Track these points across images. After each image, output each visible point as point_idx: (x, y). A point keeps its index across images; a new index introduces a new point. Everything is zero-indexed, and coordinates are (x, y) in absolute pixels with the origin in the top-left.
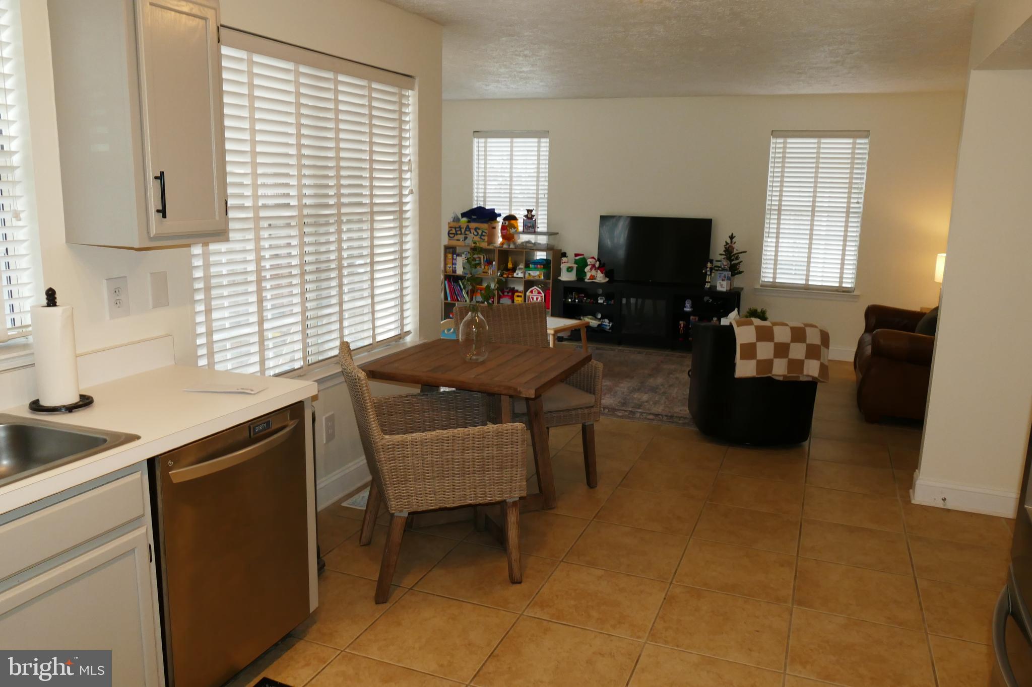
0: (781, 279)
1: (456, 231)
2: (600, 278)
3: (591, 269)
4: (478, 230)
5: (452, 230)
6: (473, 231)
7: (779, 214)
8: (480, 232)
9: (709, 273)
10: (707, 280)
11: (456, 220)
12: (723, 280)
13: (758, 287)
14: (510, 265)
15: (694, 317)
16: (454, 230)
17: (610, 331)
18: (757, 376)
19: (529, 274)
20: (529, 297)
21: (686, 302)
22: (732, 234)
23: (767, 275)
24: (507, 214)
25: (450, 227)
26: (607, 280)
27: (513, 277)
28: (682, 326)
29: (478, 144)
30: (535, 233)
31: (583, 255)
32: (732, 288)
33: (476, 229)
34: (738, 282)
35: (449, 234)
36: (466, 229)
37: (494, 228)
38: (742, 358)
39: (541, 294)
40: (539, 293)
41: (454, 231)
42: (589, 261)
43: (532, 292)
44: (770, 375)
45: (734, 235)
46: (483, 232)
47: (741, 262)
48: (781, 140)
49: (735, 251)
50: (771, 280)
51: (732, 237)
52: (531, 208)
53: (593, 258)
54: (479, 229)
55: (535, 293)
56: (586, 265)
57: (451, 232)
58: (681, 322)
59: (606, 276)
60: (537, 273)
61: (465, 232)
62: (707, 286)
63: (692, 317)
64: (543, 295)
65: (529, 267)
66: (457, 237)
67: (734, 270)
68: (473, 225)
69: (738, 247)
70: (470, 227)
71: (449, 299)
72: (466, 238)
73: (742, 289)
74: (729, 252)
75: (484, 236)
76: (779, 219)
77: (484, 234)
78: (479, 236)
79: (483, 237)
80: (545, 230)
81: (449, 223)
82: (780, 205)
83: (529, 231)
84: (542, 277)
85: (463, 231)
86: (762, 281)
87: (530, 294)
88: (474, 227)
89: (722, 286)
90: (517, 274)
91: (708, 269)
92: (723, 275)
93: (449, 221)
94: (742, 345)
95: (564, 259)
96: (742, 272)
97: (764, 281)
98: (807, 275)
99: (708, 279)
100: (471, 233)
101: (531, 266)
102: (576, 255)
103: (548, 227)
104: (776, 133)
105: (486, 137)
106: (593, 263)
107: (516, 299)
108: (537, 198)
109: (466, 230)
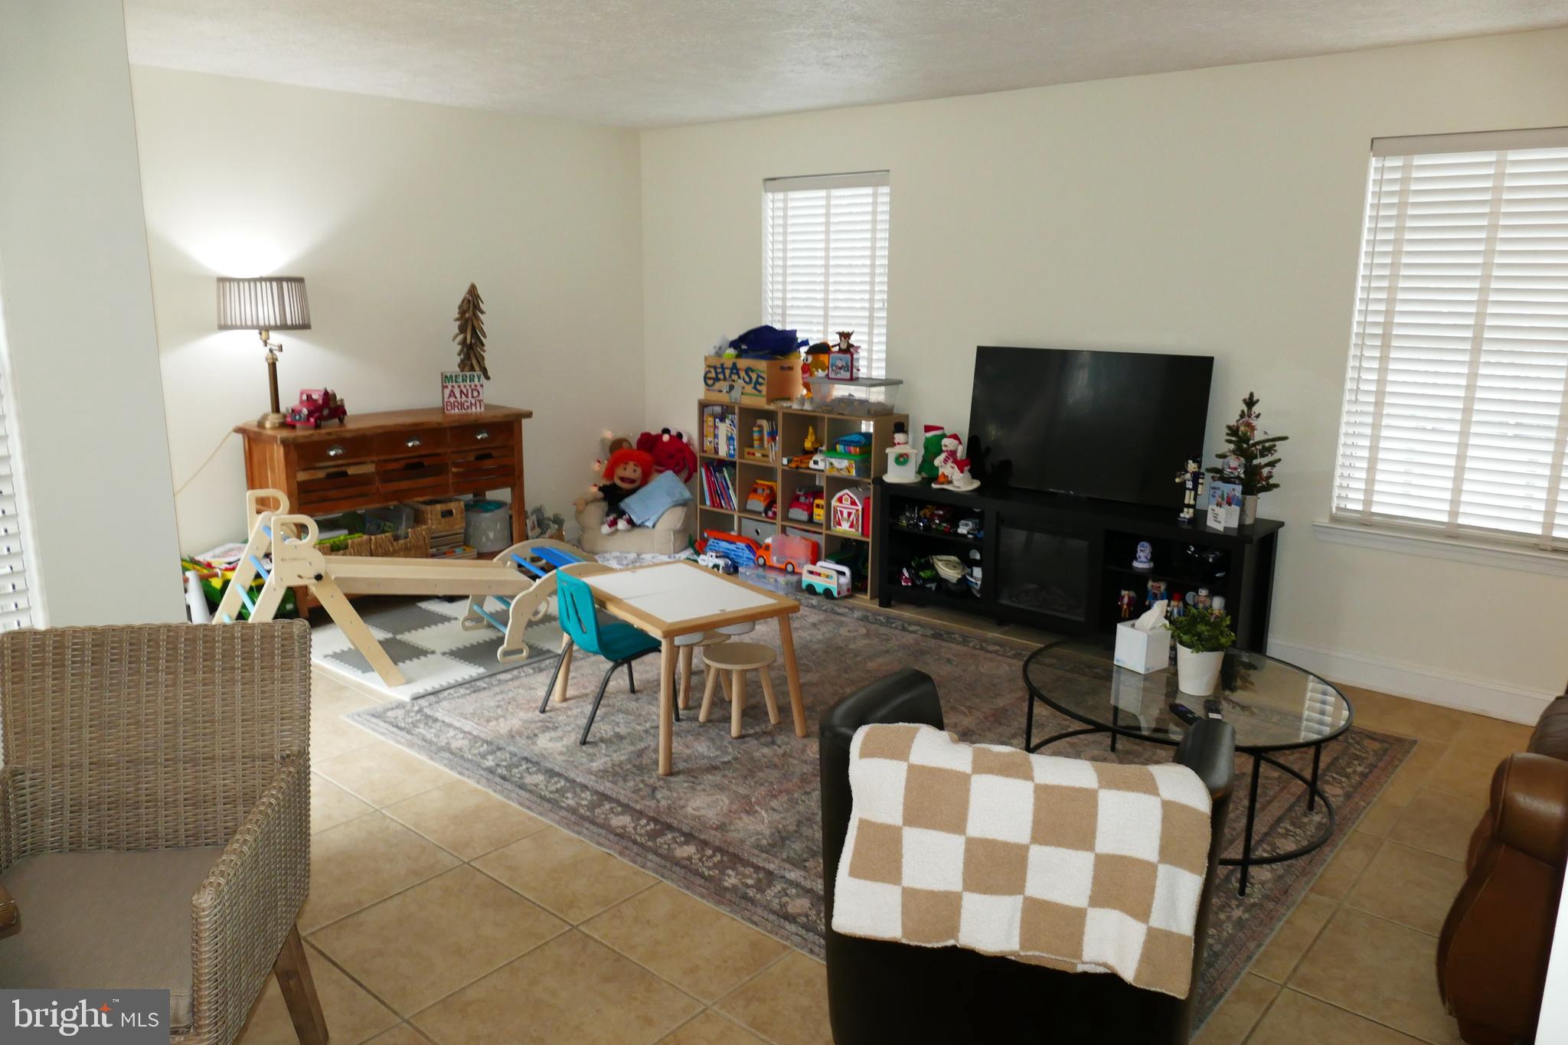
0: (1386, 505)
1: (717, 373)
3: (946, 461)
4: (750, 373)
5: (710, 372)
6: (743, 374)
7: (1386, 347)
8: (754, 376)
9: (1189, 485)
10: (1186, 502)
11: (719, 353)
12: (1219, 505)
13: (1324, 521)
14: (808, 445)
15: (1156, 584)
16: (713, 371)
17: (978, 596)
18: (904, 941)
19: (831, 464)
20: (836, 511)
21: (1139, 549)
22: (1252, 395)
23: (1348, 493)
24: (818, 342)
25: (709, 366)
27: (809, 468)
28: (1126, 600)
29: (772, 202)
30: (853, 380)
32: (1249, 521)
33: (748, 370)
34: (1265, 507)
35: (706, 378)
36: (732, 369)
37: (791, 368)
38: (854, 873)
39: (856, 505)
40: (853, 503)
41: (713, 375)
42: (948, 443)
43: (840, 500)
44: (950, 943)
45: (1255, 399)
46: (759, 376)
47: (1279, 460)
48: (1398, 162)
49: (1258, 436)
50: (1359, 507)
51: (1250, 402)
52: (846, 330)
53: (955, 437)
54: (752, 371)
55: (847, 503)
56: (941, 451)
57: (709, 375)
58: (1124, 593)
60: (845, 463)
61: (730, 376)
62: (1187, 514)
63: (1150, 584)
64: (860, 507)
65: (836, 450)
66: (718, 385)
67: (1254, 482)
68: (743, 363)
69: (1263, 429)
70: (739, 366)
71: (708, 503)
72: (732, 388)
73: (1282, 524)
74: (1240, 438)
75: (761, 384)
76: (1384, 359)
77: (760, 380)
78: (753, 385)
79: (758, 387)
80: (879, 373)
81: (706, 358)
82: (1388, 325)
83: (839, 376)
84: (853, 473)
85: (727, 372)
86: (1338, 508)
87: (838, 504)
88: (745, 367)
89: (1222, 519)
90: (816, 463)
91: (1188, 476)
92: (1219, 493)
93: (707, 354)
94: (863, 823)
95: (899, 437)
96: (1276, 486)
97: (1346, 510)
98: (1455, 502)
99: (1189, 498)
100: (739, 377)
101: (840, 448)
102: (928, 429)
103: (888, 368)
104: (1379, 145)
105: (785, 190)
106: (951, 448)
107: (816, 511)
108: (872, 309)
109: (731, 373)
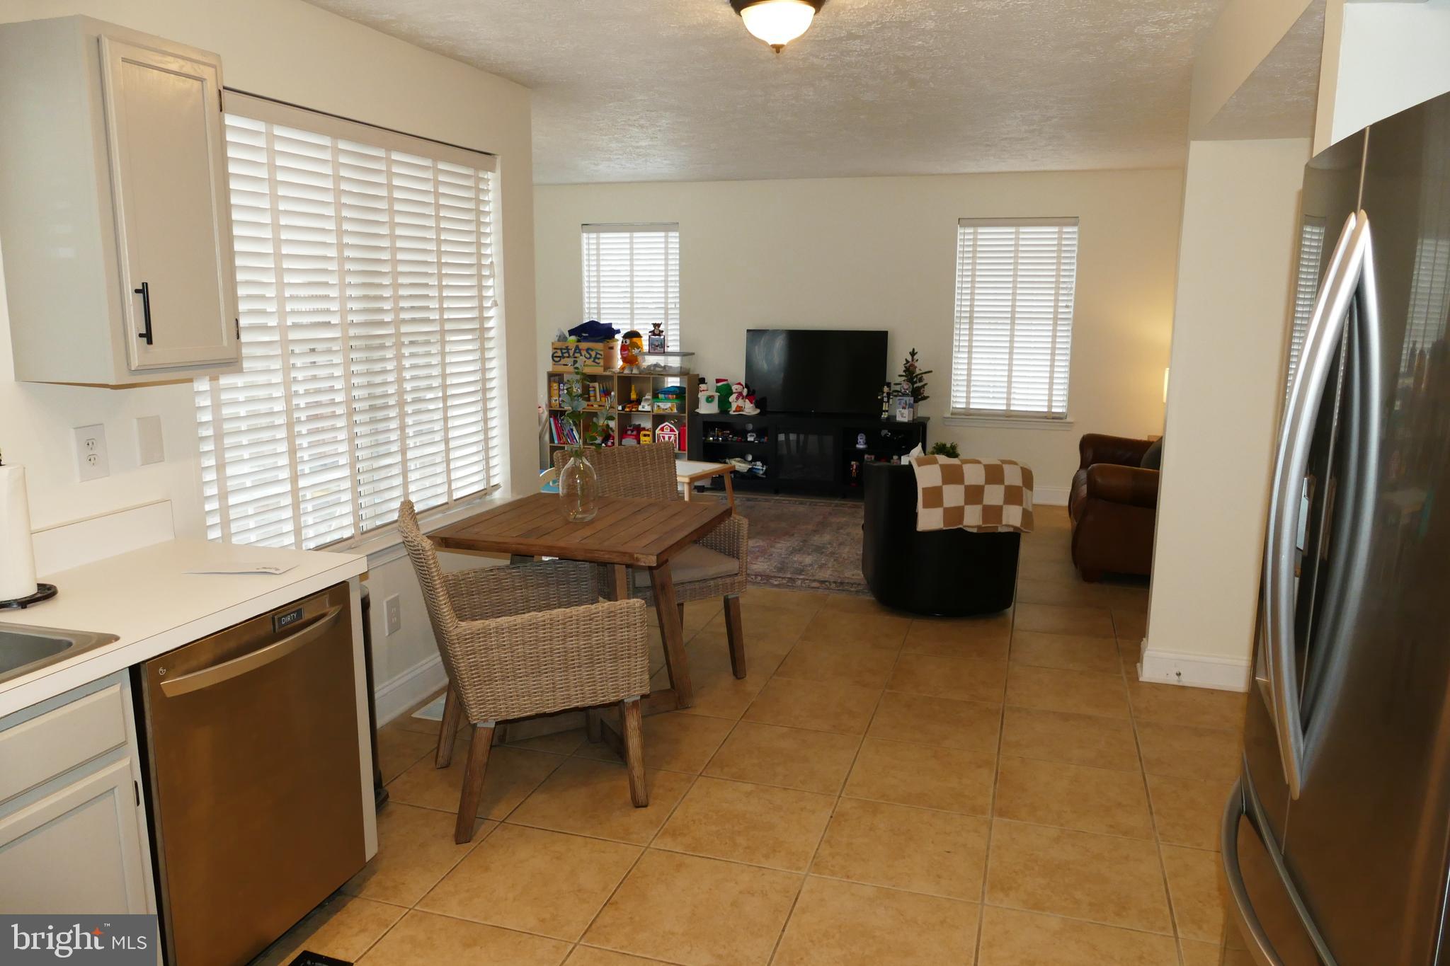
0: (977, 404)
1: (562, 353)
2: (749, 409)
3: (737, 398)
4: (590, 352)
5: (556, 352)
6: (584, 353)
7: (971, 323)
8: (593, 354)
9: (885, 399)
10: (884, 409)
11: (562, 338)
12: (904, 408)
13: (948, 415)
14: (633, 396)
15: (869, 456)
16: (559, 351)
17: (764, 476)
18: (944, 529)
19: (659, 406)
20: (659, 437)
21: (859, 438)
22: (914, 350)
23: (958, 400)
24: (629, 330)
25: (555, 349)
26: (758, 411)
27: (638, 411)
28: (855, 467)
29: (588, 240)
30: (664, 353)
31: (724, 380)
32: (915, 417)
33: (587, 350)
34: (923, 410)
35: (553, 357)
36: (575, 350)
37: (612, 348)
38: (925, 506)
39: (674, 431)
40: (672, 430)
41: (559, 354)
42: (734, 388)
43: (662, 429)
44: (961, 526)
45: (916, 351)
46: (597, 353)
47: (926, 384)
48: (971, 230)
49: (918, 372)
50: (963, 406)
51: (913, 354)
52: (658, 322)
53: (739, 384)
54: (592, 350)
55: (667, 431)
56: (732, 393)
57: (555, 355)
58: (853, 463)
59: (757, 407)
60: (668, 405)
61: (574, 354)
62: (885, 415)
63: (866, 456)
64: (677, 433)
65: (658, 397)
66: (563, 361)
67: (918, 395)
68: (584, 345)
69: (921, 366)
70: (580, 347)
71: (556, 442)
72: (575, 362)
73: (929, 418)
74: (910, 372)
75: (599, 359)
76: (971, 329)
77: (598, 356)
78: (592, 359)
79: (597, 360)
80: (677, 349)
81: (553, 344)
82: (972, 312)
83: (656, 351)
84: (675, 411)
85: (571, 352)
86: (953, 408)
87: (661, 432)
88: (586, 348)
89: (903, 416)
90: (643, 408)
91: (885, 395)
92: (903, 401)
93: (553, 341)
94: (924, 489)
95: (703, 386)
96: (927, 397)
97: (956, 408)
98: (1008, 399)
99: (885, 407)
100: (581, 355)
101: (661, 396)
102: (718, 381)
103: (681, 346)
104: (964, 222)
105: (598, 231)
106: (739, 391)
107: (642, 438)
108: (666, 309)
109: (575, 352)
